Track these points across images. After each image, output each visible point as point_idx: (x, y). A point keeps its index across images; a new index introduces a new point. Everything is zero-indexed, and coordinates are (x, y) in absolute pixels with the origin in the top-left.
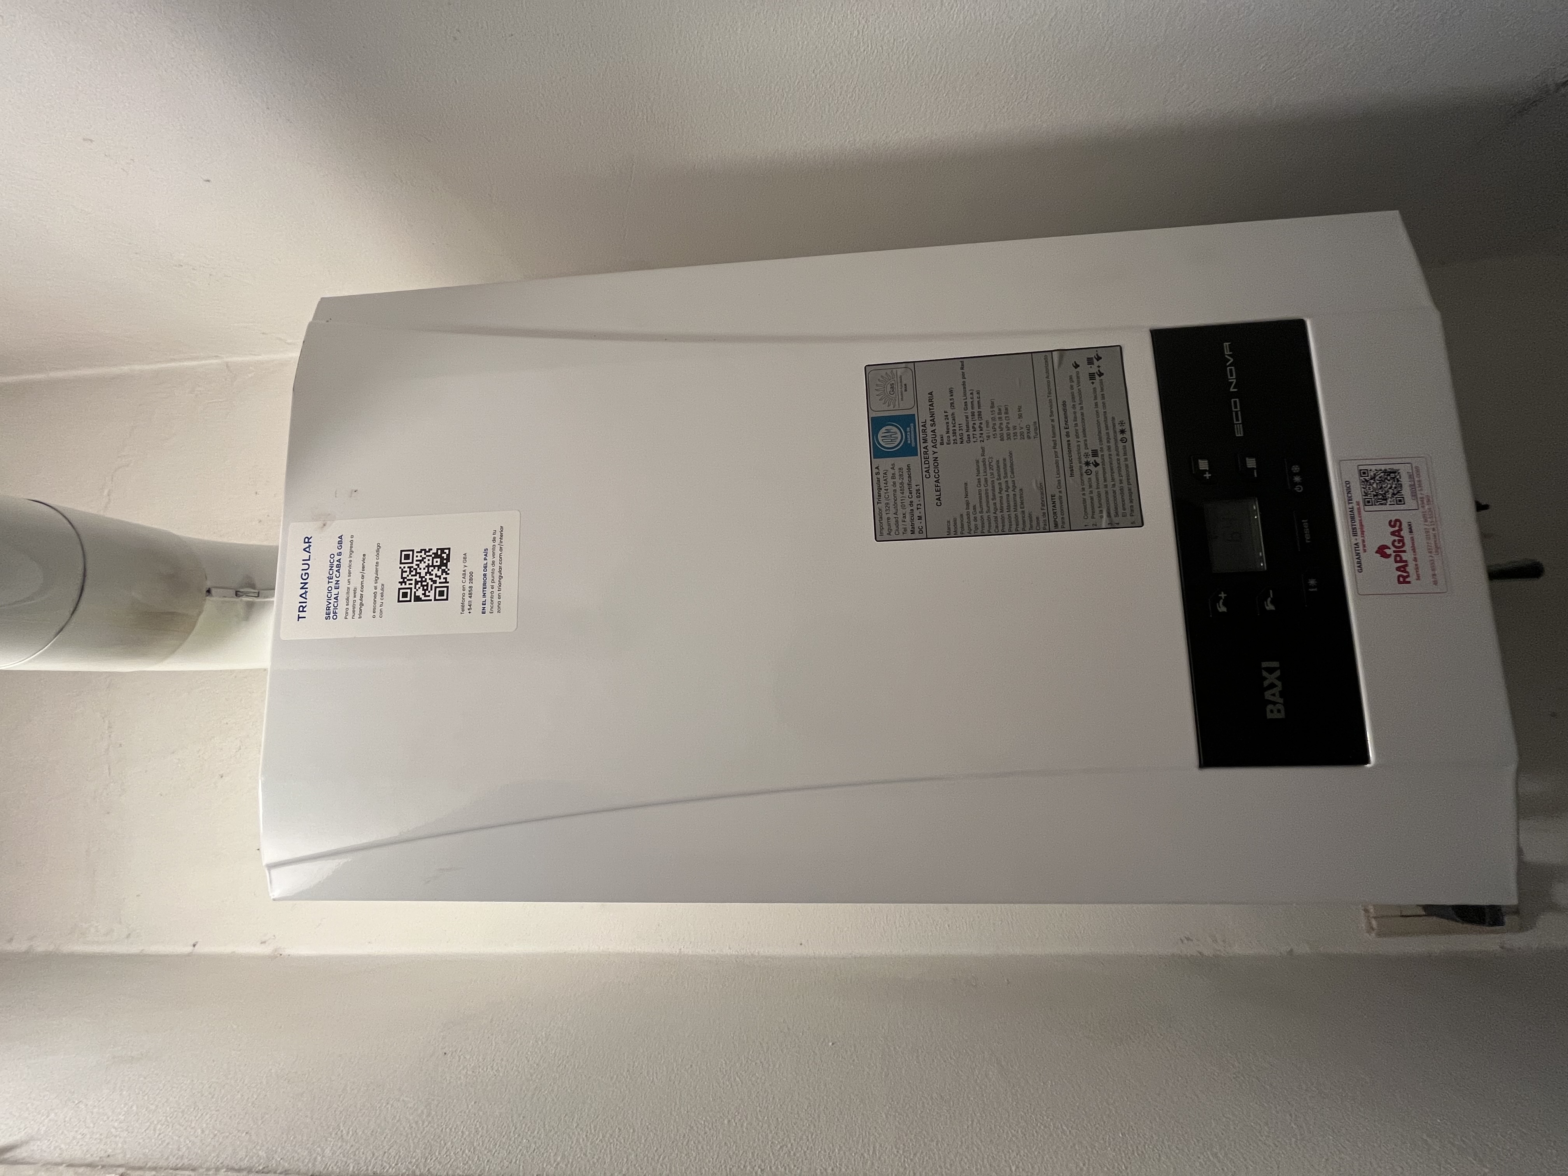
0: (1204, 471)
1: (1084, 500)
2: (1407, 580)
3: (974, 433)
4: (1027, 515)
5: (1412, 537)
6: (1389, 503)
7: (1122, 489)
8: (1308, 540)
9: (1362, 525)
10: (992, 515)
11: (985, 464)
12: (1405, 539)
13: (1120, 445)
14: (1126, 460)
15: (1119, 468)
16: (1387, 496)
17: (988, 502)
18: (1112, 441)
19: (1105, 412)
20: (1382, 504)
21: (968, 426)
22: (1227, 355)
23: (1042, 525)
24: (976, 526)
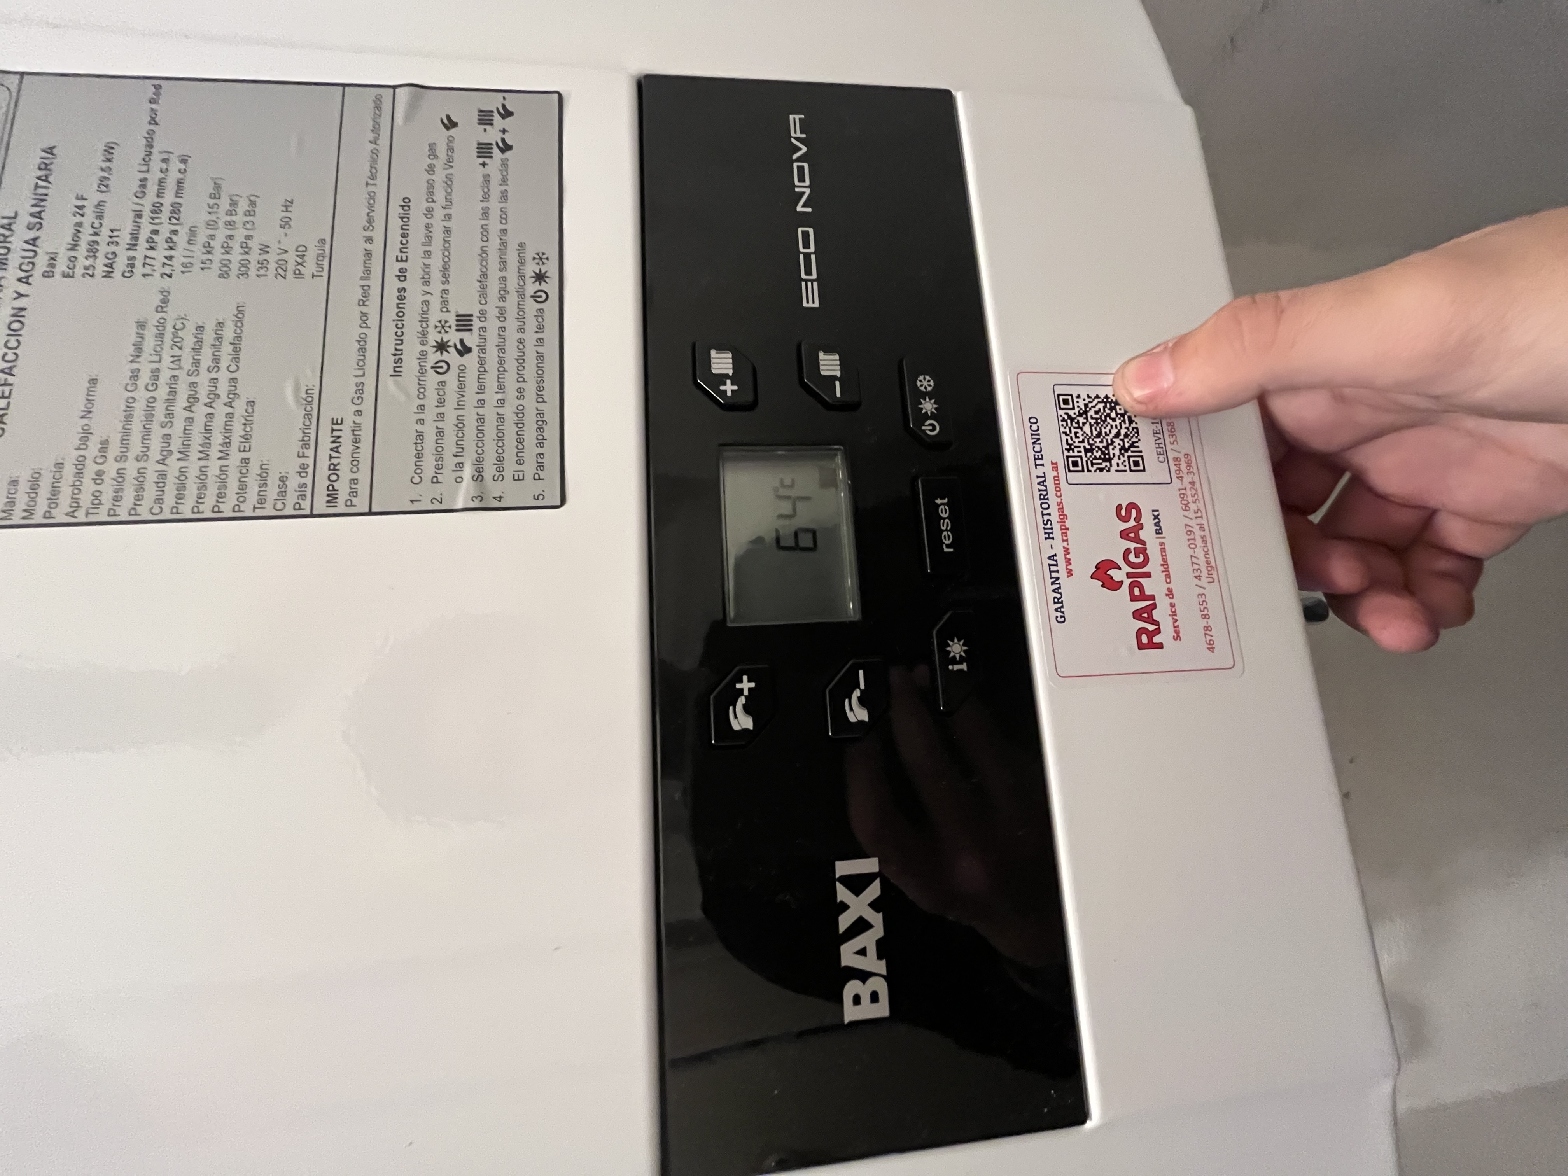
0: (722, 379)
2: (1156, 639)
3: (151, 253)
4: (255, 468)
5: (1162, 544)
6: (1114, 467)
7: (520, 412)
8: (948, 546)
9: (1063, 517)
10: (152, 469)
11: (160, 336)
12: (1148, 546)
13: (531, 306)
14: (540, 342)
15: (521, 361)
16: (1112, 452)
17: (147, 431)
18: (513, 299)
19: (504, 232)
20: (1101, 470)
21: (135, 237)
22: (797, 139)
23: (292, 498)
24: (96, 497)
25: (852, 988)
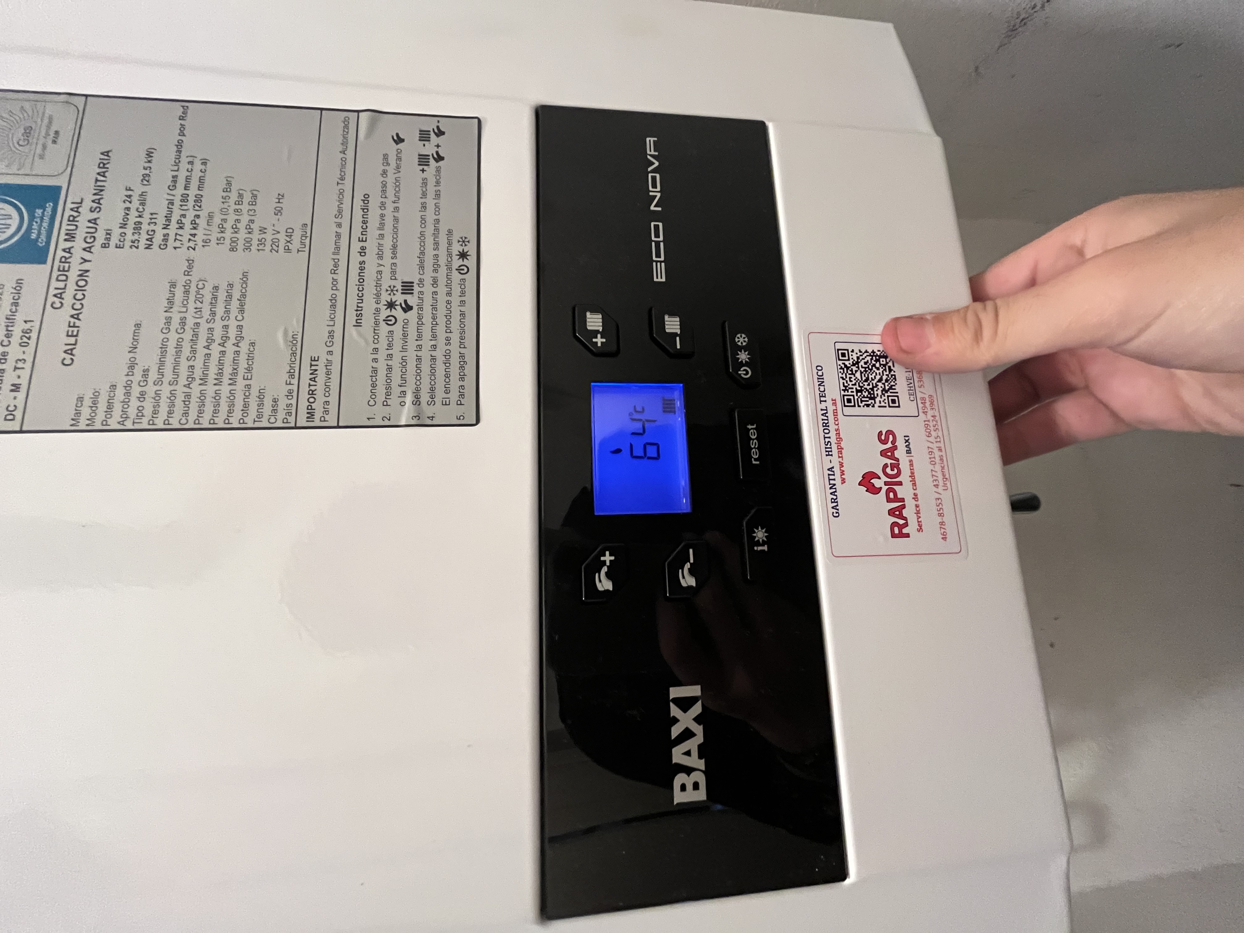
0: (595, 333)
1: (375, 371)
2: (905, 531)
3: (180, 232)
4: (254, 392)
5: (911, 461)
6: (877, 404)
7: (447, 355)
8: (756, 460)
9: (839, 439)
10: (180, 389)
11: (187, 292)
12: (901, 462)
13: (456, 277)
14: (463, 303)
15: (448, 317)
16: (876, 393)
17: (177, 364)
18: (443, 270)
19: (437, 221)
20: (868, 406)
21: (168, 219)
22: (650, 155)
23: (281, 415)
24: (140, 409)
25: (680, 779)
